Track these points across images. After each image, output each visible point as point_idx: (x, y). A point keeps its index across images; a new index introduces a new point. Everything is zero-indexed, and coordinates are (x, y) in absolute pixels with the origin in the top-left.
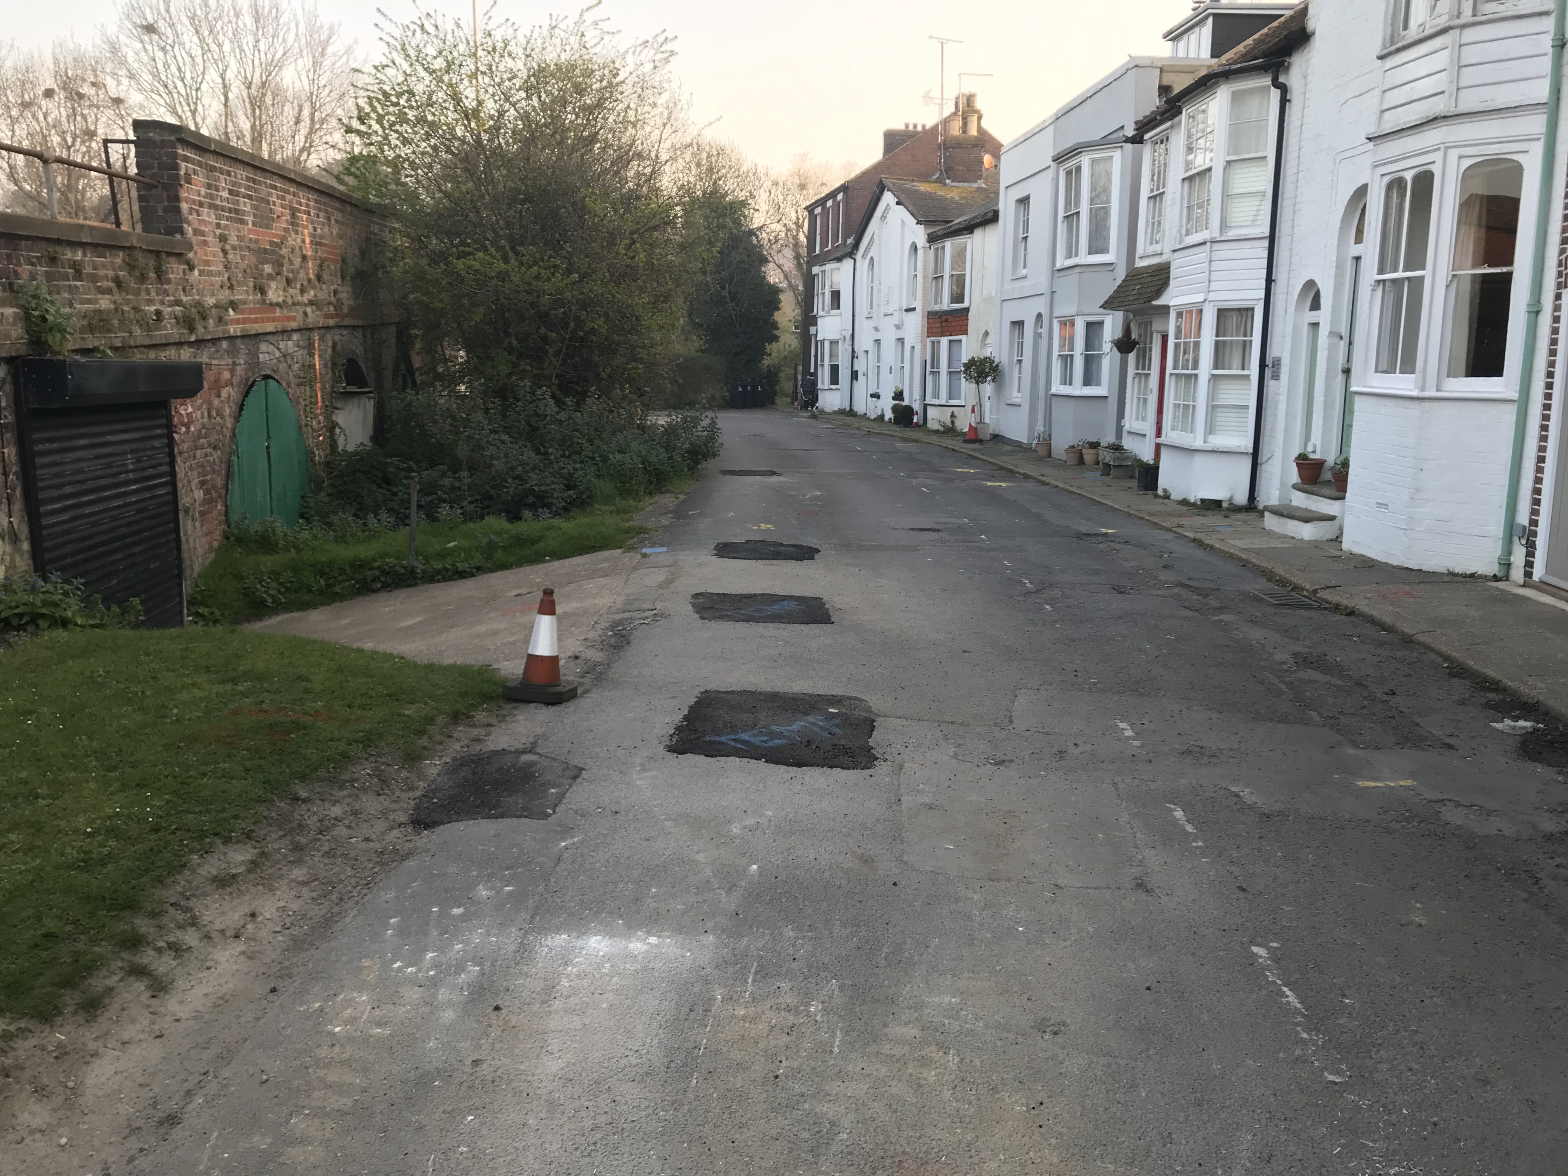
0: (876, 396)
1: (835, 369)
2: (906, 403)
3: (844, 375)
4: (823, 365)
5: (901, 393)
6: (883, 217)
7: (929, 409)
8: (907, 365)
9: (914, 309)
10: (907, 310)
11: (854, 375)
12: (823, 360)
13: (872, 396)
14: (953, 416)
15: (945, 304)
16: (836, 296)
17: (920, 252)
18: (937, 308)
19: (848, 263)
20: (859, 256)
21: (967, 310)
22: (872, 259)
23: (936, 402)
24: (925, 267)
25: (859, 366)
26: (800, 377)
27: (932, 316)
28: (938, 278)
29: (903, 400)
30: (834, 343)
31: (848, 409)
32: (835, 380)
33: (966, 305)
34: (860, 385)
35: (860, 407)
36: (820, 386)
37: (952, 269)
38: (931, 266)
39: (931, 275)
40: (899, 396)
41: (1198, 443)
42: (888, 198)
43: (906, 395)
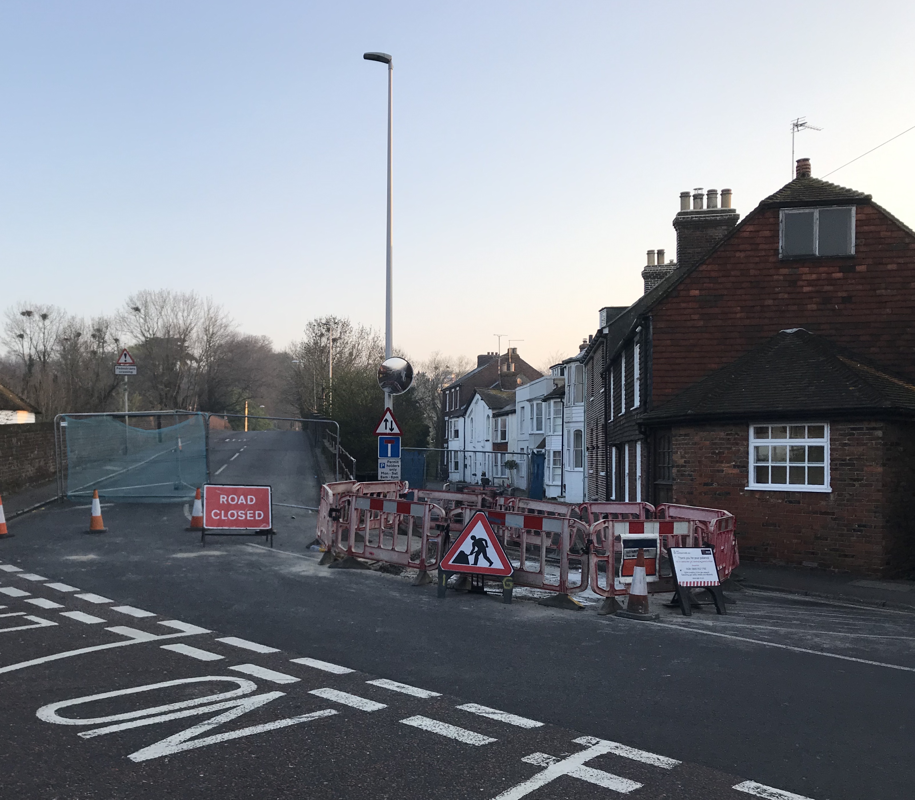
0: (475, 475)
1: (456, 463)
2: (487, 477)
3: (461, 466)
4: (451, 462)
5: (485, 473)
6: (476, 403)
7: (495, 479)
8: (487, 462)
9: (489, 440)
10: (486, 441)
11: (465, 466)
12: (451, 459)
13: (473, 475)
14: (503, 481)
15: (499, 440)
16: (457, 432)
17: (491, 419)
18: (496, 442)
19: (461, 419)
20: (466, 417)
21: (507, 443)
22: (472, 418)
23: (497, 477)
24: (492, 425)
25: (468, 462)
26: (439, 467)
27: (494, 444)
28: (496, 431)
29: (485, 476)
30: (456, 452)
31: (463, 480)
32: (456, 468)
33: (506, 441)
34: (468, 472)
35: (468, 479)
36: (450, 471)
37: (501, 428)
38: (494, 426)
39: (494, 429)
40: (484, 474)
41: (551, 484)
42: (478, 396)
43: (487, 474)
